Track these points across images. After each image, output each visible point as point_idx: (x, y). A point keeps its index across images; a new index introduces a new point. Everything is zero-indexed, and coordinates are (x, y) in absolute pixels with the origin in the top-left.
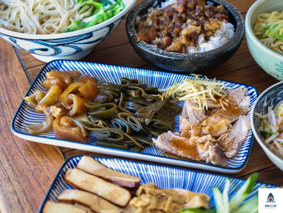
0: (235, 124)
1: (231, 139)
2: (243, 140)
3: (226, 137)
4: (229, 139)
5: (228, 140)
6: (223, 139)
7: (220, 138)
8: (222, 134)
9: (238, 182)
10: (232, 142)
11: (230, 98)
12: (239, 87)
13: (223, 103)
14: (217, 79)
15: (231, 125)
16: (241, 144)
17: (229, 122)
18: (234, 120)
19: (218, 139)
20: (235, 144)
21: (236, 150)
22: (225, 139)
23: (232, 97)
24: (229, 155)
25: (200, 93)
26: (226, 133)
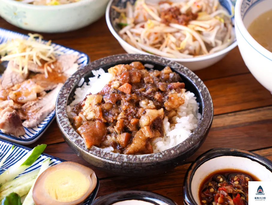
0: (50, 92)
1: (37, 108)
2: (49, 110)
3: (33, 105)
4: (35, 108)
5: (33, 108)
6: (28, 106)
7: (25, 104)
8: (29, 101)
9: (24, 151)
10: (37, 111)
11: (58, 64)
13: (47, 69)
14: (52, 43)
15: (44, 93)
16: (47, 114)
17: (41, 89)
18: (49, 88)
19: (24, 107)
20: (39, 113)
21: (38, 120)
22: (30, 106)
23: (60, 63)
24: (26, 124)
25: (23, 54)
26: (35, 100)
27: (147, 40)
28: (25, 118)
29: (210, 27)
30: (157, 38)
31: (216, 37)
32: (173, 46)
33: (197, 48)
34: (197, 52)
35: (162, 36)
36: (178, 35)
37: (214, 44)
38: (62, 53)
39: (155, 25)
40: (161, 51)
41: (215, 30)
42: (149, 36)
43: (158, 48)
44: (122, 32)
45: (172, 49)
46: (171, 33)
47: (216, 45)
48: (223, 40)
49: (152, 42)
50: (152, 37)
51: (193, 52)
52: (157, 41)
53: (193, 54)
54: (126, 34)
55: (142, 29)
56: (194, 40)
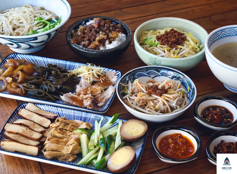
0: (106, 90)
2: (108, 98)
3: (100, 96)
4: (101, 97)
6: (98, 97)
8: (98, 94)
10: (103, 99)
12: (112, 71)
13: (101, 79)
14: (101, 66)
15: (104, 90)
16: (107, 100)
17: (102, 88)
18: (106, 87)
19: (95, 97)
20: (104, 100)
21: (104, 102)
22: (99, 97)
23: (107, 76)
24: (99, 105)
25: (89, 73)
26: (100, 94)
27: (137, 103)
28: (98, 102)
29: (174, 98)
30: (143, 103)
31: (176, 104)
32: (152, 107)
33: (166, 109)
34: (165, 111)
35: (146, 101)
36: (156, 101)
37: (175, 108)
38: (107, 71)
39: (143, 95)
40: (145, 110)
41: (176, 100)
42: (139, 101)
43: (144, 108)
44: (124, 98)
45: (151, 109)
46: (151, 100)
47: (177, 108)
48: (180, 106)
49: (140, 105)
50: (141, 102)
51: (163, 111)
52: (143, 104)
53: (163, 112)
54: (126, 99)
55: (135, 97)
56: (164, 104)
